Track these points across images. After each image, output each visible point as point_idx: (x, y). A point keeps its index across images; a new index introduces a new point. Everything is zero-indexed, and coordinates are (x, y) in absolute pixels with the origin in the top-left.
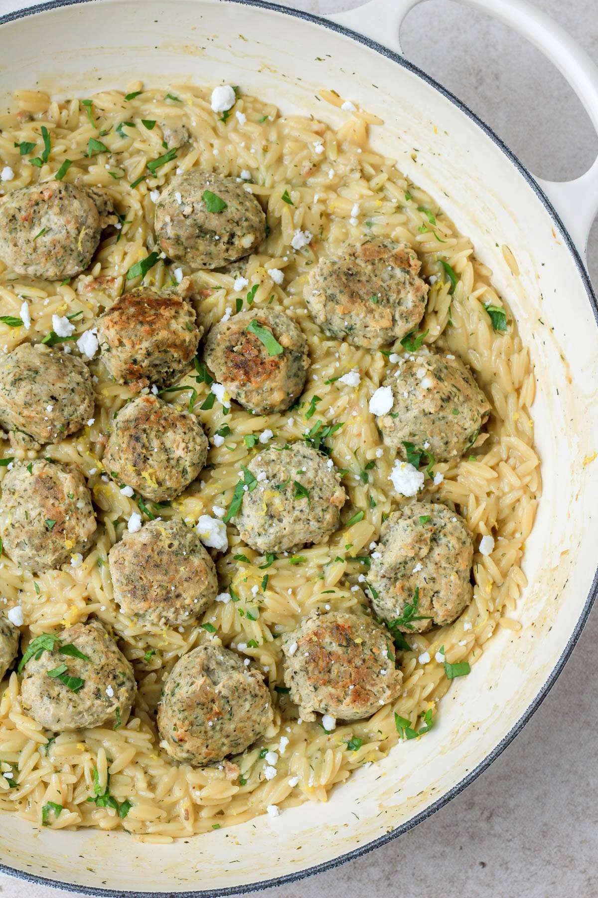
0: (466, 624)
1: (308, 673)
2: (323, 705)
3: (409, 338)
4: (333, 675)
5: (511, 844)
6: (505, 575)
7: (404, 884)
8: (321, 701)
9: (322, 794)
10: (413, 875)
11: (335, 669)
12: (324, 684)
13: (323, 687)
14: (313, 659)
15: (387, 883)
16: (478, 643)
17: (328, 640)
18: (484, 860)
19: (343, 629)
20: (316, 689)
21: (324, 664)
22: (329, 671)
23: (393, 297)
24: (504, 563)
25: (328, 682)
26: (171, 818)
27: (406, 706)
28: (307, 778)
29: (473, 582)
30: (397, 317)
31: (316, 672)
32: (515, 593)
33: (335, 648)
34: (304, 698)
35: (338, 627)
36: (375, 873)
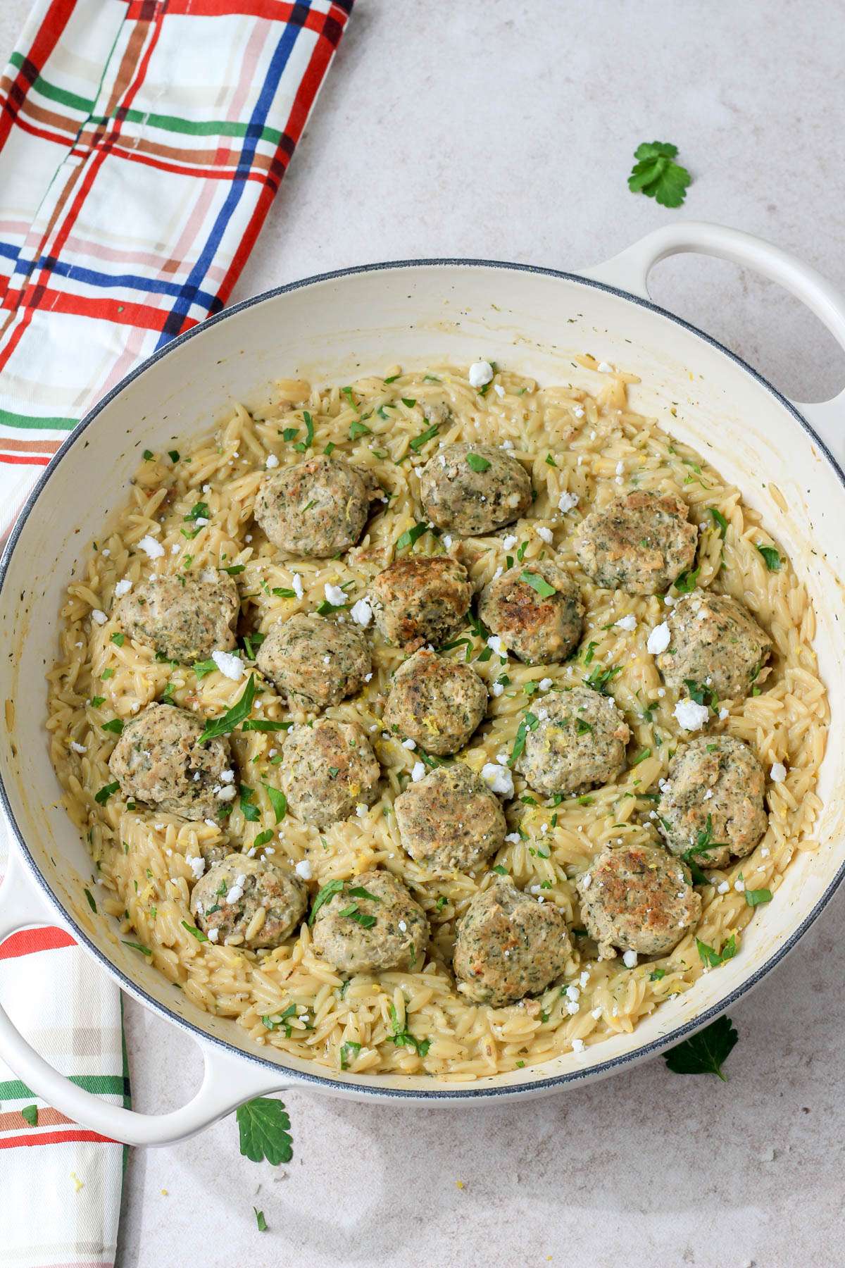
0: (764, 851)
1: (604, 904)
2: (621, 934)
3: (682, 579)
4: (630, 902)
5: (835, 1087)
6: (800, 801)
7: (724, 1135)
8: (619, 929)
9: (627, 1025)
10: (733, 1124)
11: (631, 896)
12: (621, 912)
13: (621, 916)
14: (608, 889)
15: (706, 1134)
16: (778, 871)
17: (622, 869)
18: (807, 1106)
19: (636, 856)
20: (613, 918)
21: (620, 892)
22: (626, 899)
23: (663, 540)
24: (798, 788)
25: (623, 910)
26: (473, 1057)
27: (707, 933)
28: (611, 1009)
29: (767, 809)
30: (668, 559)
31: (612, 901)
32: (811, 817)
33: (630, 876)
34: (602, 931)
35: (631, 856)
36: (693, 1125)
